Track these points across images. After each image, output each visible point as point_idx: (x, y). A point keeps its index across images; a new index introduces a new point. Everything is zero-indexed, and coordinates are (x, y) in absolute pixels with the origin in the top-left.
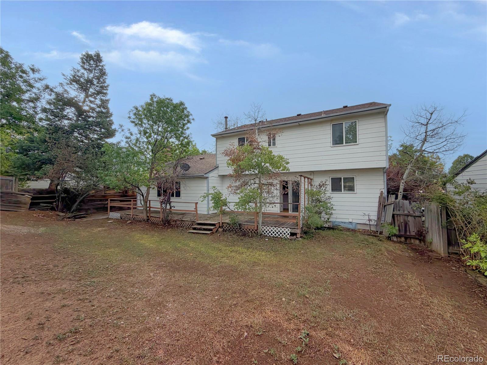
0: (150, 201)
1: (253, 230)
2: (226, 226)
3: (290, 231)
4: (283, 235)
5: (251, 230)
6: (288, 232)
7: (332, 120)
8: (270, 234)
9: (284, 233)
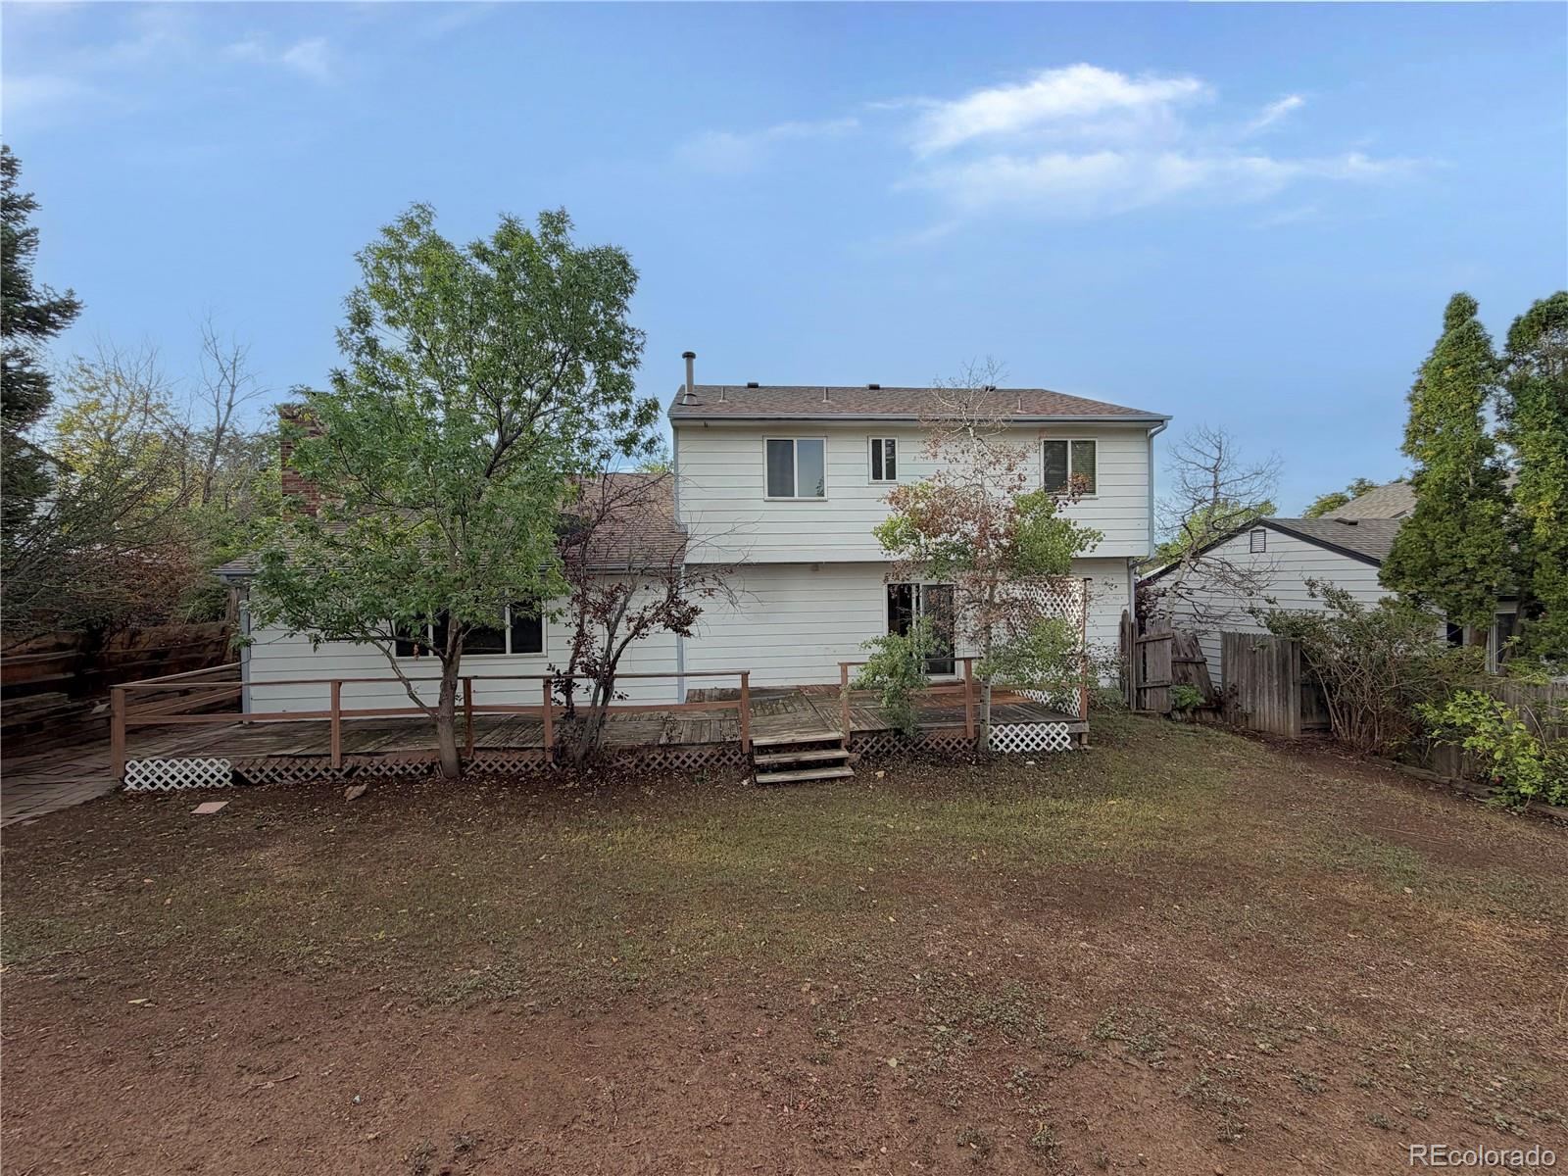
0: (467, 681)
1: (959, 743)
2: (867, 742)
3: (1066, 730)
4: (1049, 745)
5: (954, 743)
6: (1064, 734)
7: (1042, 430)
8: (1012, 746)
9: (1051, 736)
